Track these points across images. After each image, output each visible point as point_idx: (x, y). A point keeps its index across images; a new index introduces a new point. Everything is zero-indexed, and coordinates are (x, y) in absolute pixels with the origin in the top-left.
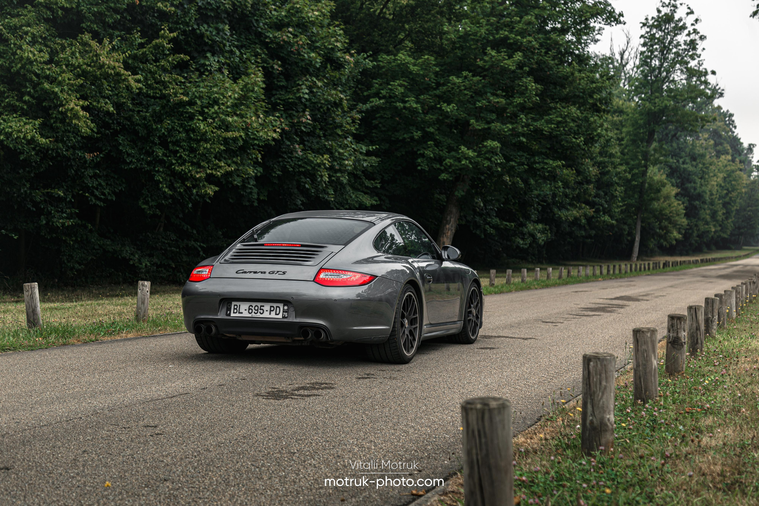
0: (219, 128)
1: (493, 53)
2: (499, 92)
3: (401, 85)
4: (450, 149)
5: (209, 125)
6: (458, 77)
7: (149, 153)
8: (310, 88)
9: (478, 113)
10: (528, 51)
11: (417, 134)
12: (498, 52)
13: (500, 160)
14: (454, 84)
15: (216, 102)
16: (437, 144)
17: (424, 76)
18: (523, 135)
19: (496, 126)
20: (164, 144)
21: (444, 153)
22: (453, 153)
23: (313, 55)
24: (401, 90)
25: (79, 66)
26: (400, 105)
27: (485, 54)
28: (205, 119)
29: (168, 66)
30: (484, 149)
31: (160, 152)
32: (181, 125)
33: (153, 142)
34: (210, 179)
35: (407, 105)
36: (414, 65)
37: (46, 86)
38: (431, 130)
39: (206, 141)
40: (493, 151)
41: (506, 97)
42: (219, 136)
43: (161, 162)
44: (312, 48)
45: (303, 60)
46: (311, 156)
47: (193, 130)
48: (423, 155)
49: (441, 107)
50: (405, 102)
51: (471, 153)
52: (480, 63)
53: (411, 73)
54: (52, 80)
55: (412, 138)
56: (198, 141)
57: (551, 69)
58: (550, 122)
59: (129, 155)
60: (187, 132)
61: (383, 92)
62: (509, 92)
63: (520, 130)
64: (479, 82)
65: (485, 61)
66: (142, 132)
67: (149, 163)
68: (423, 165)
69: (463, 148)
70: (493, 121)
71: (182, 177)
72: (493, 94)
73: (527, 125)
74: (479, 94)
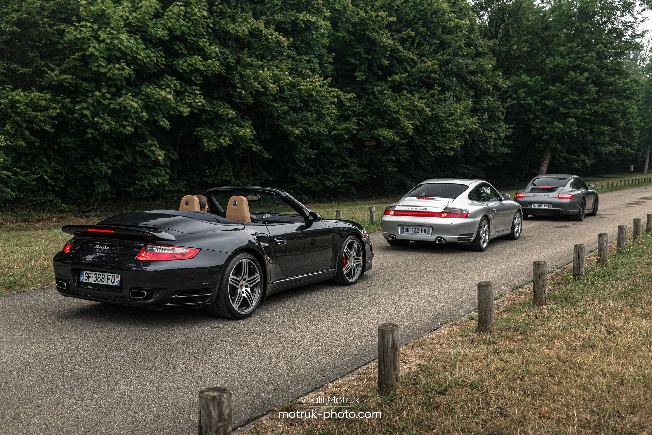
0: (455, 126)
1: (573, 74)
2: (575, 93)
3: (523, 92)
4: (548, 123)
5: (451, 125)
6: (554, 87)
7: (424, 138)
8: (487, 102)
9: (564, 105)
10: (591, 71)
11: (532, 116)
12: (575, 73)
13: (575, 128)
14: (552, 90)
15: (452, 114)
16: (542, 121)
17: (535, 86)
18: (588, 114)
19: (574, 111)
20: (431, 134)
21: (545, 125)
22: (550, 125)
23: (489, 86)
24: (524, 94)
25: (406, 106)
26: (523, 102)
27: (569, 74)
28: (448, 122)
29: (435, 101)
30: (567, 123)
31: (429, 138)
32: (438, 126)
33: (427, 134)
34: (452, 149)
35: (526, 102)
36: (530, 81)
37: (395, 116)
38: (539, 114)
39: (450, 132)
40: (572, 124)
41: (579, 95)
42: (455, 130)
43: (430, 142)
44: (489, 83)
45: (484, 88)
46: (486, 133)
47: (444, 128)
48: (534, 127)
49: (544, 103)
50: (525, 100)
51: (560, 125)
52: (566, 79)
53: (529, 85)
54: (397, 113)
55: (529, 118)
56: (446, 132)
57: (603, 79)
58: (602, 107)
59: (416, 139)
60: (440, 128)
61: (514, 96)
62: (581, 93)
63: (586, 112)
64: (564, 88)
65: (568, 78)
66: (421, 129)
67: (424, 143)
68: (534, 132)
69: (556, 123)
70: (572, 108)
71: (439, 148)
72: (573, 94)
73: (590, 109)
74: (565, 94)
